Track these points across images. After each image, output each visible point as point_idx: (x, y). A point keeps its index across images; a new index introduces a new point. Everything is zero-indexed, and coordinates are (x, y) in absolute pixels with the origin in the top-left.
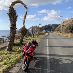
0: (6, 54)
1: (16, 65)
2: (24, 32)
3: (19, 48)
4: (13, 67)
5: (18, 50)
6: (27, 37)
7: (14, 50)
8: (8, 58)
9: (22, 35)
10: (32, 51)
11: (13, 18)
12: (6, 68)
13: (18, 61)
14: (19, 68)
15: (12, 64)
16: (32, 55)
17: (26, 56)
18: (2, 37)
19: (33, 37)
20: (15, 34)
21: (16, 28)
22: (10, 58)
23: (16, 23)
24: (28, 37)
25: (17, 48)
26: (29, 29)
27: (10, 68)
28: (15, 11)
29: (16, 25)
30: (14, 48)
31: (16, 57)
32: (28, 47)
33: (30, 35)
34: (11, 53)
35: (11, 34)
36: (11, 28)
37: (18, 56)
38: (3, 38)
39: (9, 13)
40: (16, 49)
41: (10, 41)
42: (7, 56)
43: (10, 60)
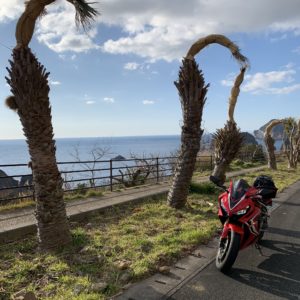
0: (166, 217)
1: (197, 252)
2: (232, 147)
3: (211, 204)
4: (186, 256)
5: (206, 210)
6: (246, 164)
7: (193, 207)
8: (171, 229)
9: (224, 155)
10: (248, 210)
11: (191, 98)
12: (167, 255)
13: (203, 242)
14: (206, 262)
15: (185, 247)
16: (250, 223)
17: (227, 225)
18: (154, 162)
19: (274, 167)
20: (198, 150)
21: (202, 132)
22: (178, 230)
23: (201, 114)
24: (250, 166)
25: (201, 202)
26: (256, 132)
27: (177, 257)
28: (199, 72)
29: (200, 120)
30: (194, 201)
31: (198, 230)
32: (235, 198)
33: (260, 158)
34: (181, 217)
35: (184, 152)
36: (185, 130)
37: (205, 227)
38: (157, 165)
39: (180, 81)
40: (199, 205)
41: (179, 173)
42: (169, 221)
43: (177, 234)
